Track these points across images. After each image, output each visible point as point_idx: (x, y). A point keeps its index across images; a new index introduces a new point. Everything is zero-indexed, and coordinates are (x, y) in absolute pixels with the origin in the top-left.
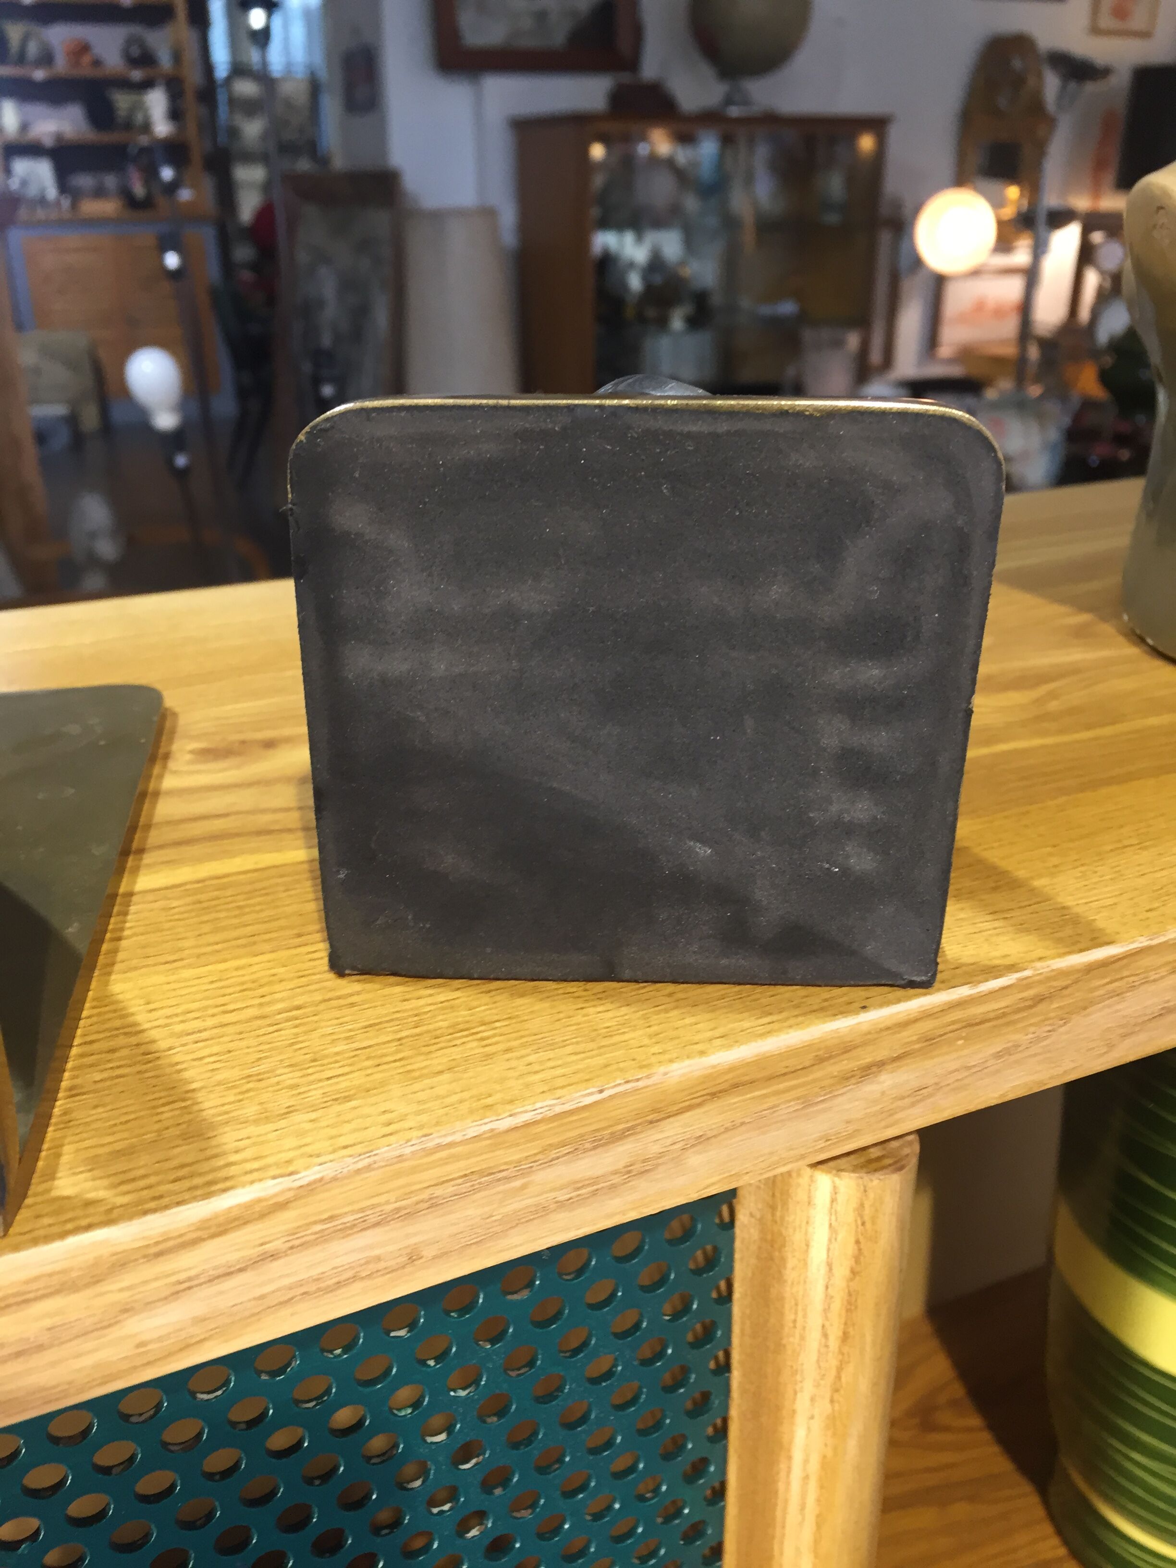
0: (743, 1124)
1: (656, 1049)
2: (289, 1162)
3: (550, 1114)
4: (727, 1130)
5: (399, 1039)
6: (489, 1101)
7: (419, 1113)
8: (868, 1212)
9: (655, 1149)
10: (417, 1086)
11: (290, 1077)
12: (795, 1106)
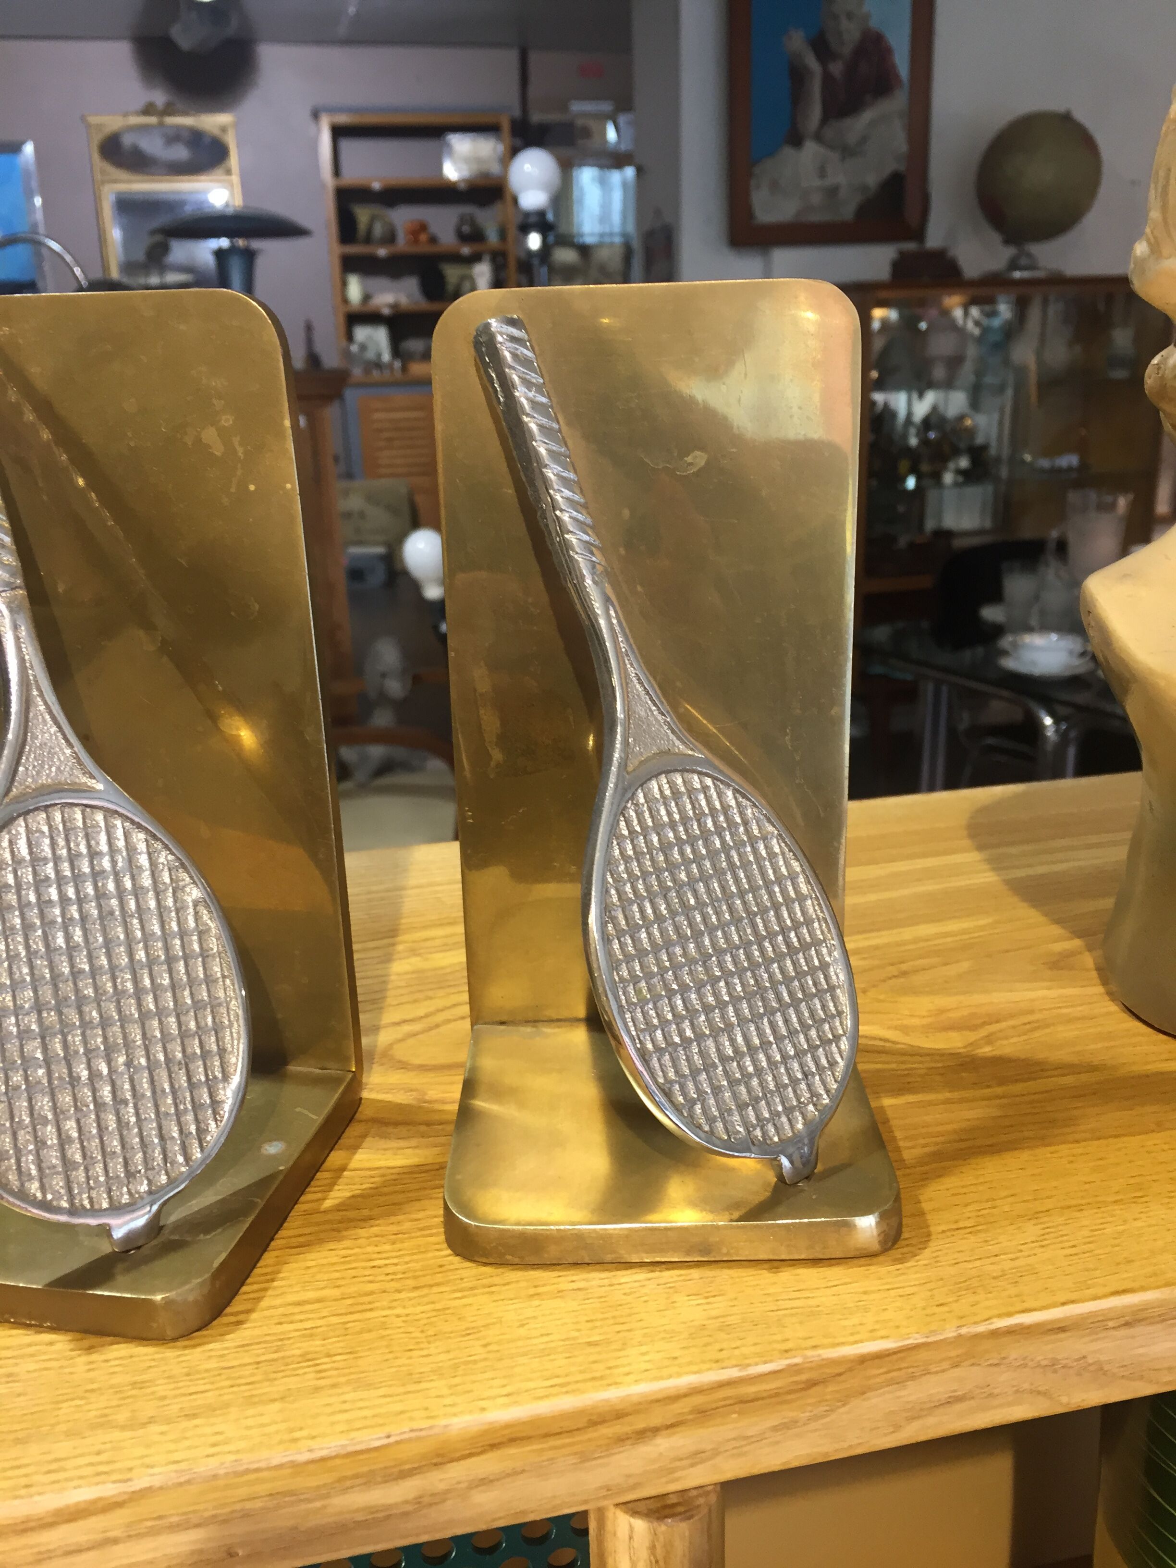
0: (524, 1471)
1: (448, 1401)
2: (130, 1469)
4: (509, 1475)
6: (296, 1435)
7: (242, 1438)
10: (252, 1412)
11: (163, 1389)
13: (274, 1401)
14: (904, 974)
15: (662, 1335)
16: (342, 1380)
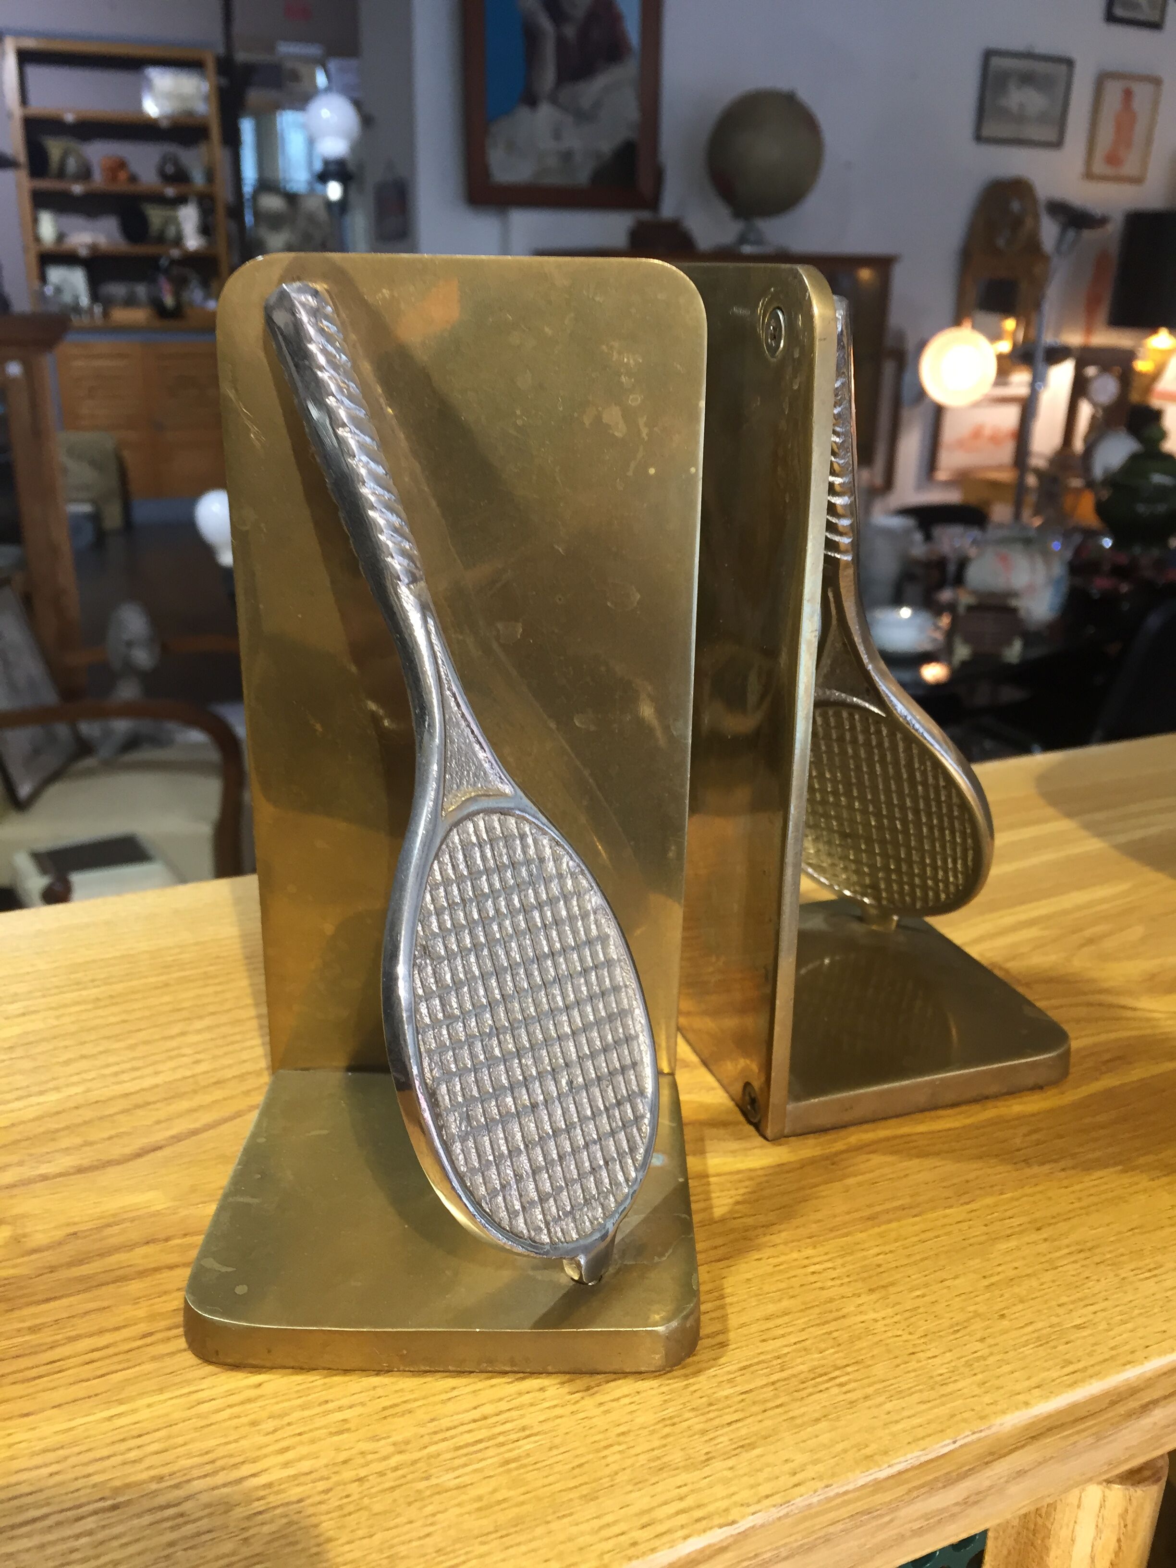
0: (1052, 1458)
1: (987, 1399)
2: (727, 1510)
3: (918, 1463)
4: (1040, 1464)
5: (773, 1383)
6: (868, 1451)
7: (815, 1462)
8: (1130, 1517)
9: (987, 1483)
10: (803, 1434)
11: (697, 1423)
12: (1091, 1440)
13: (817, 1420)
14: (1091, 941)
15: (1137, 1312)
16: (870, 1390)
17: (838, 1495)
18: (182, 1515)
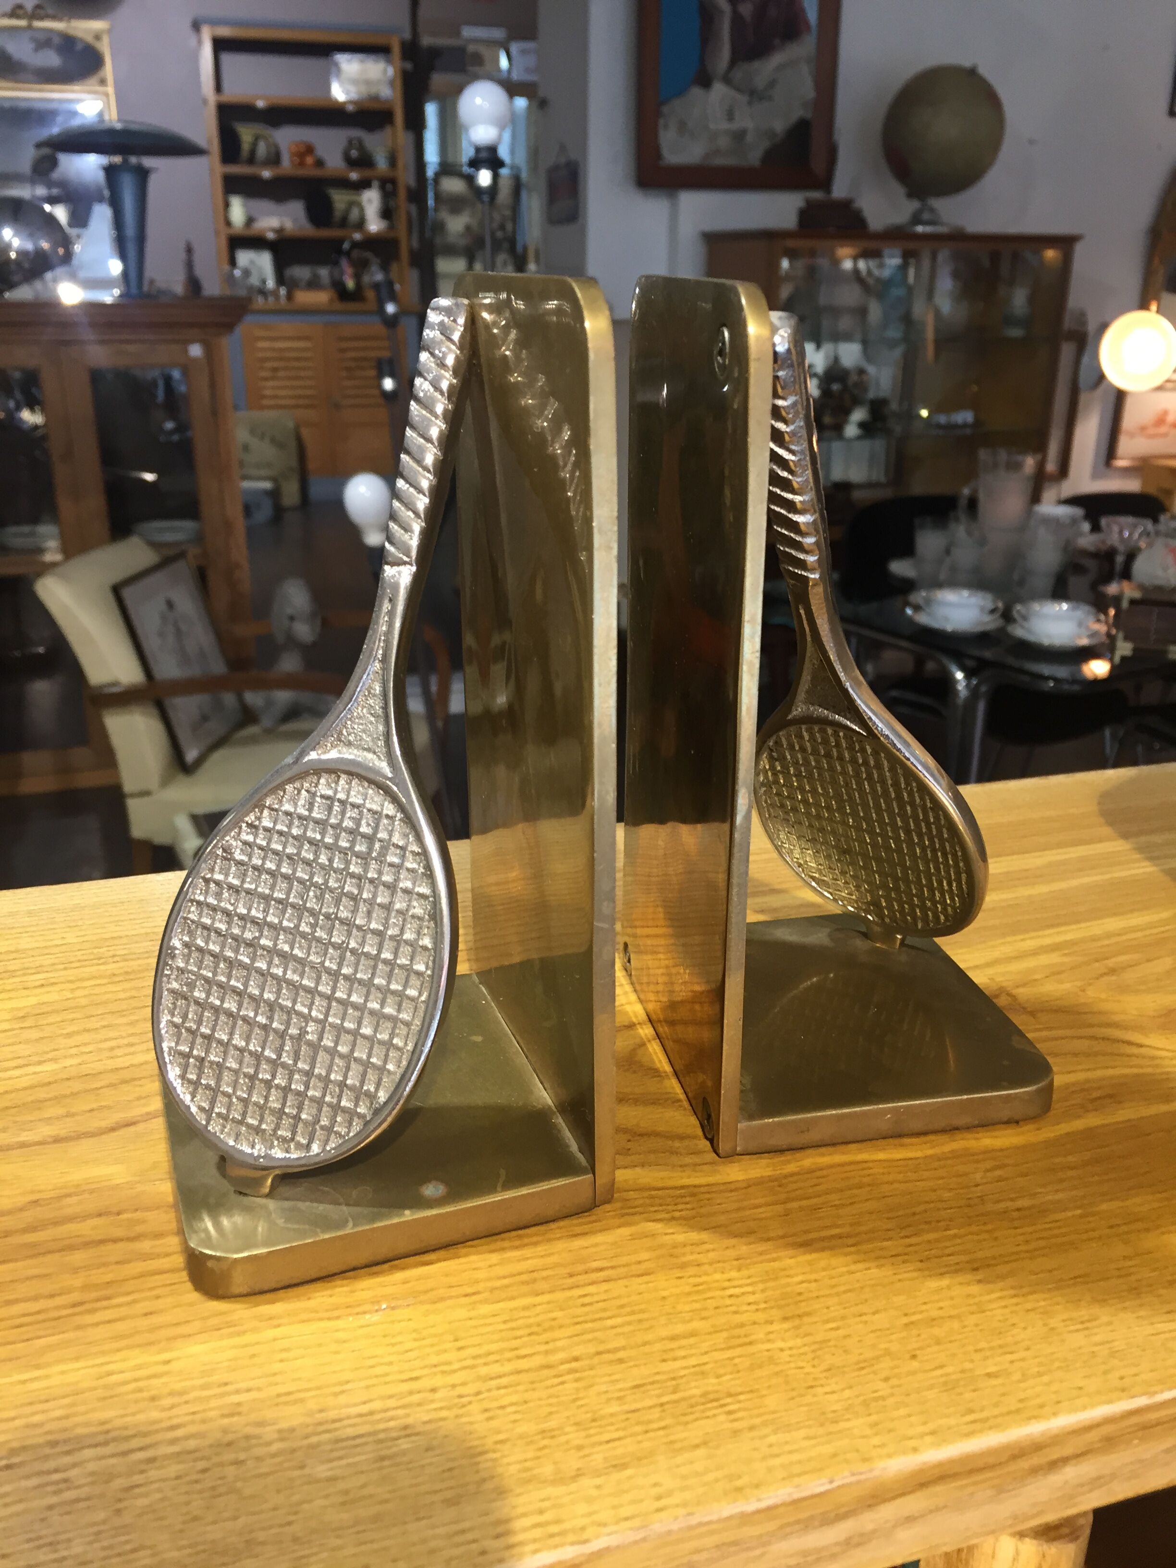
0: (945, 1507)
1: (876, 1441)
3: (789, 1499)
4: (931, 1512)
6: (739, 1483)
7: (684, 1489)
10: (679, 1459)
12: (990, 1493)
13: (697, 1446)
16: (757, 1421)
17: (701, 1524)
18: (66, 1481)
